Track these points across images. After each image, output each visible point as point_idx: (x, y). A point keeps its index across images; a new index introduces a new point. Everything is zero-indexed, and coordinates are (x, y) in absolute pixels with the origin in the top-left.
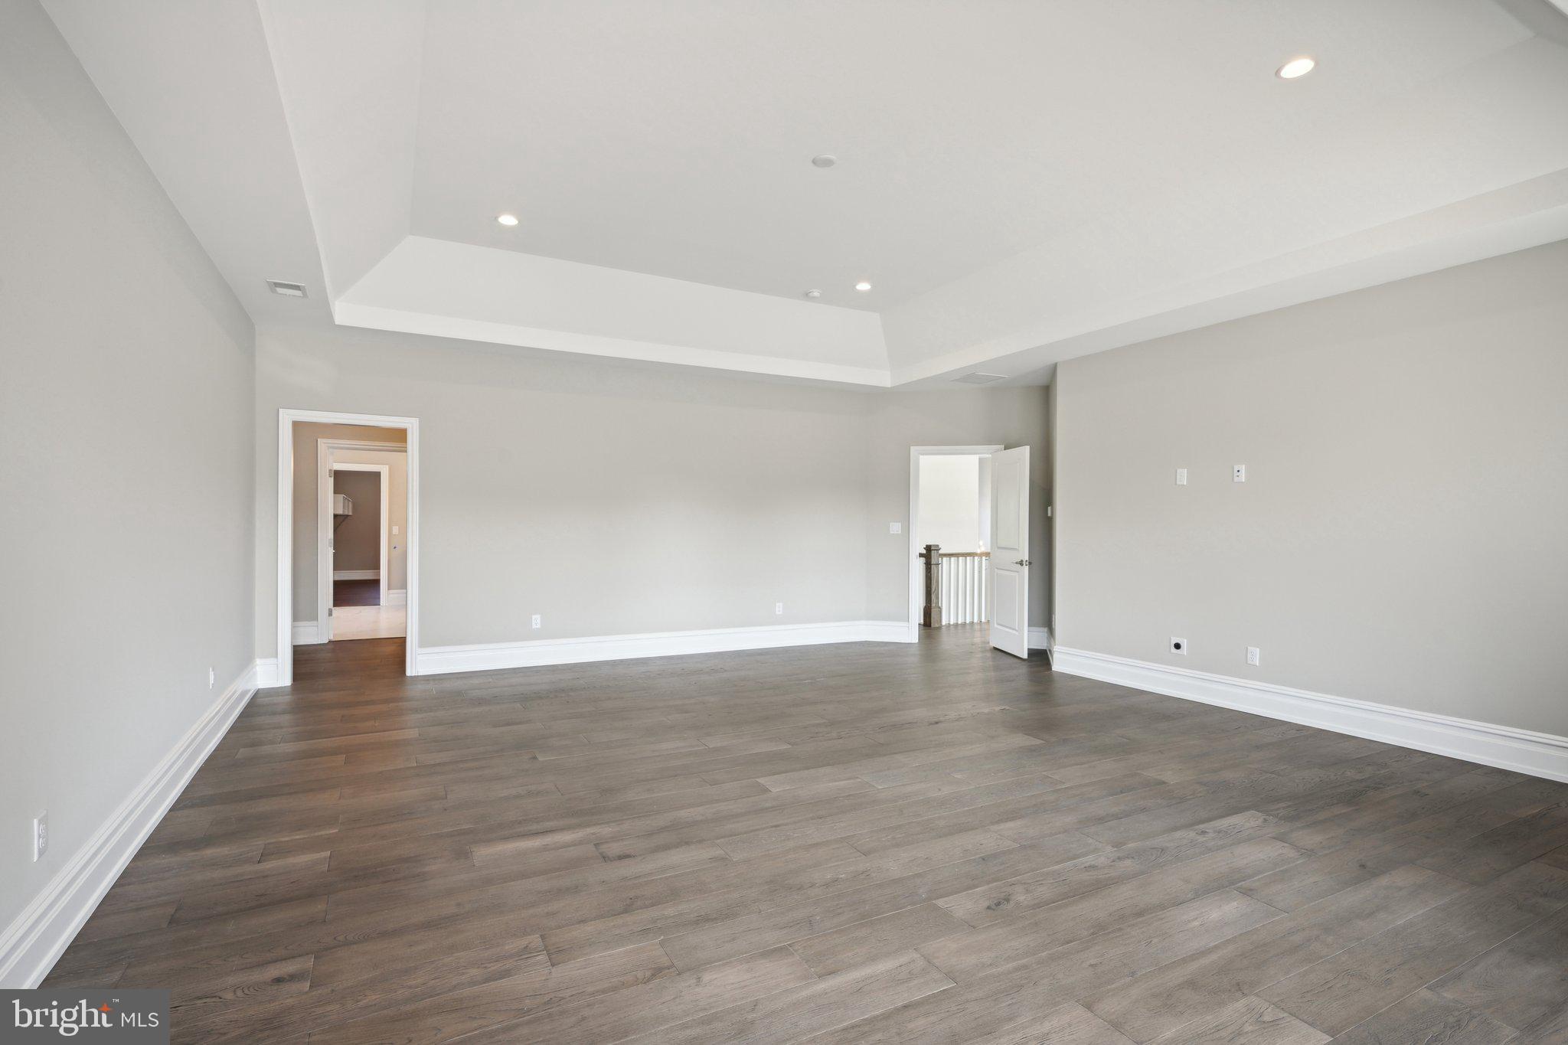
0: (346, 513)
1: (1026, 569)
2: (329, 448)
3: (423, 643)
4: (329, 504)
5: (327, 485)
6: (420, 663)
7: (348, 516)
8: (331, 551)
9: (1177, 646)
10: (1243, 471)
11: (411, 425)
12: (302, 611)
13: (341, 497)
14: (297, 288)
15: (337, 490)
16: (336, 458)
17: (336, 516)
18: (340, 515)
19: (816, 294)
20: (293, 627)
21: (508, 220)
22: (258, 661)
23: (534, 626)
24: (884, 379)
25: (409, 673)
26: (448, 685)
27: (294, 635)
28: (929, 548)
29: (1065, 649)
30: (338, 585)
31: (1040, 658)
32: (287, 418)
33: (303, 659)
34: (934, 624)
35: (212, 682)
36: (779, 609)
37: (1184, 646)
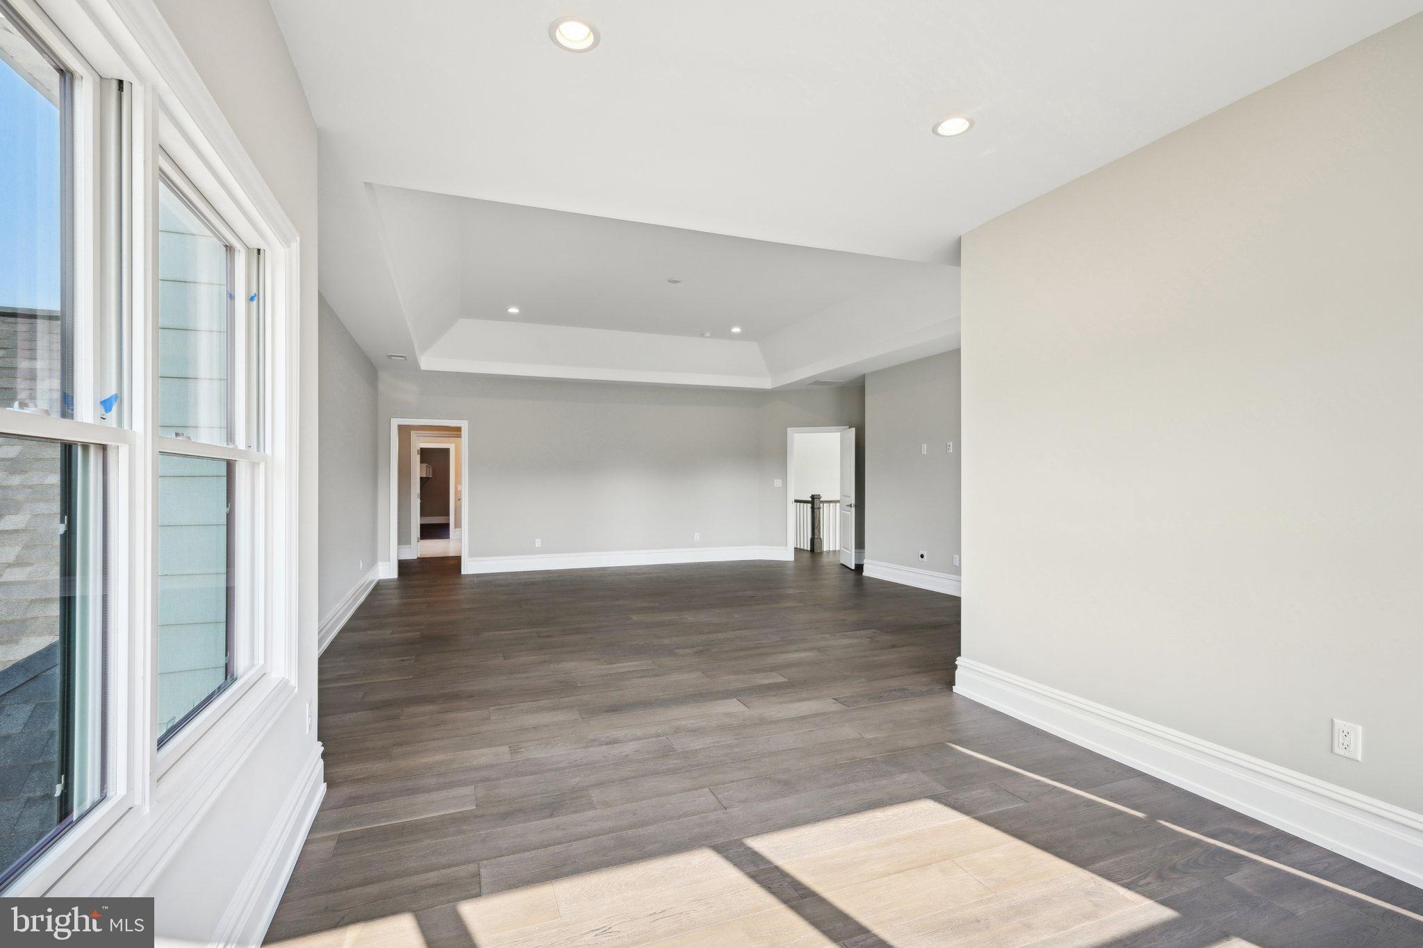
0: (428, 476)
1: (853, 509)
2: (417, 436)
3: (471, 555)
4: (417, 470)
5: (416, 459)
6: (468, 568)
7: (428, 478)
8: (419, 501)
9: (922, 556)
10: (951, 446)
11: (464, 425)
12: (403, 539)
13: (425, 465)
14: (403, 357)
15: (422, 461)
16: (421, 442)
17: (421, 478)
18: (425, 478)
19: (707, 335)
20: (398, 548)
21: (513, 310)
22: (380, 563)
23: (537, 546)
24: (767, 383)
25: (462, 573)
26: (485, 579)
27: (398, 554)
28: (813, 497)
29: (870, 561)
30: (422, 526)
31: (859, 568)
32: (395, 423)
33: (403, 566)
34: (817, 550)
35: (361, 567)
36: (697, 537)
37: (925, 557)
